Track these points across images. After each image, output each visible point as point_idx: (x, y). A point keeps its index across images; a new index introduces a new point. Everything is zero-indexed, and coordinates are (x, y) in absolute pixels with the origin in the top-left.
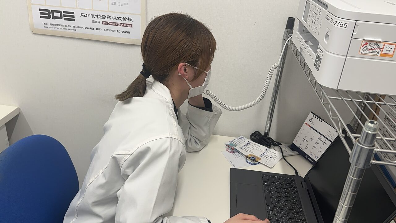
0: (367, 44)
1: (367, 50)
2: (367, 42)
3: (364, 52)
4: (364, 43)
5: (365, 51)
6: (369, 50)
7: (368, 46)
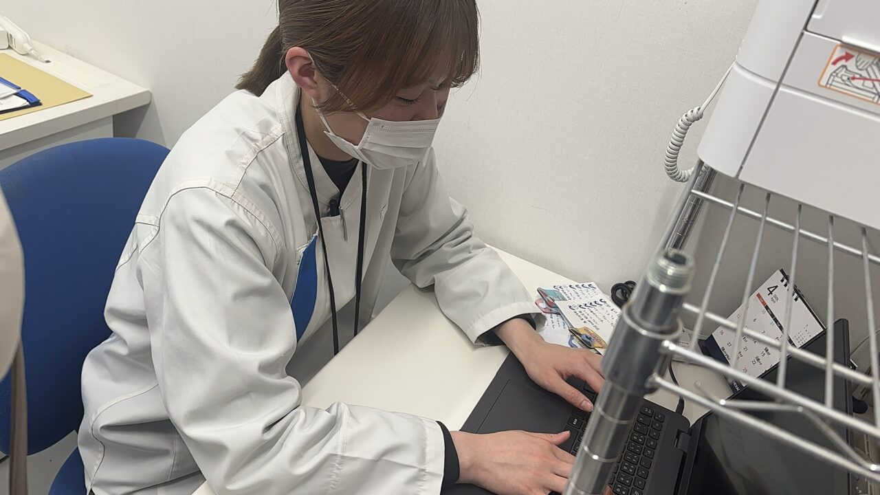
0: (848, 57)
1: (845, 78)
2: (851, 51)
3: (834, 83)
4: (839, 53)
5: (840, 80)
6: (854, 78)
7: (851, 65)
